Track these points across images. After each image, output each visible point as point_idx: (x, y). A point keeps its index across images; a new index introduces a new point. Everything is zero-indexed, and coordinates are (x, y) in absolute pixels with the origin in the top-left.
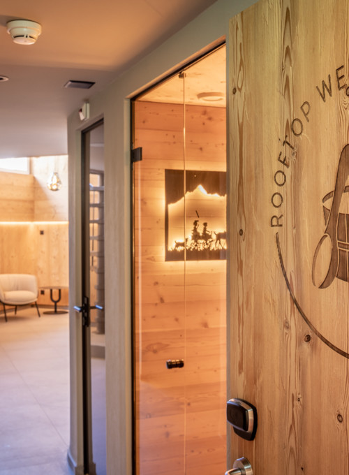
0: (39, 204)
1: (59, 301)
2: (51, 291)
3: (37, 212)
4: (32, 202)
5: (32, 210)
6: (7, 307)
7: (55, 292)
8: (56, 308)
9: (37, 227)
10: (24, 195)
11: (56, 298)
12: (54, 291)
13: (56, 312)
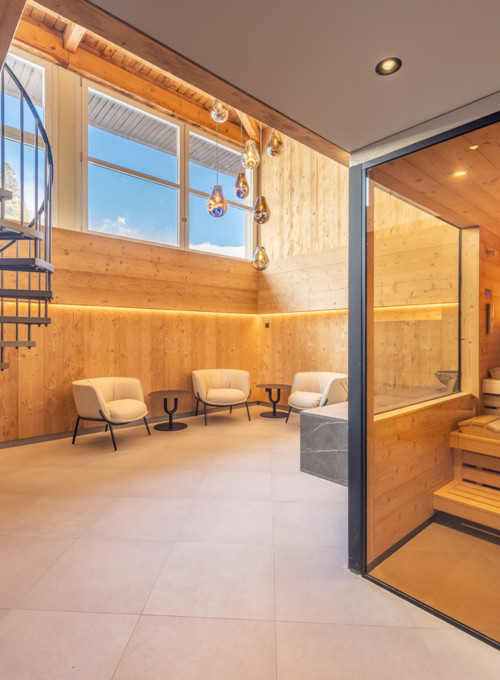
0: (263, 294)
1: (278, 401)
2: (279, 390)
3: (260, 302)
4: (256, 292)
5: (255, 301)
6: (208, 407)
7: (274, 391)
8: (274, 409)
9: (263, 319)
10: (245, 284)
11: (275, 398)
12: (282, 391)
13: (274, 415)
